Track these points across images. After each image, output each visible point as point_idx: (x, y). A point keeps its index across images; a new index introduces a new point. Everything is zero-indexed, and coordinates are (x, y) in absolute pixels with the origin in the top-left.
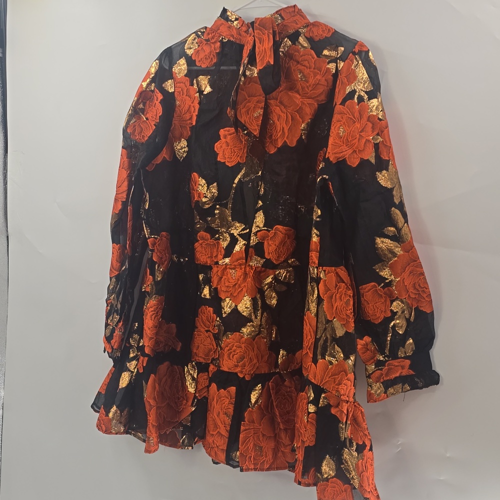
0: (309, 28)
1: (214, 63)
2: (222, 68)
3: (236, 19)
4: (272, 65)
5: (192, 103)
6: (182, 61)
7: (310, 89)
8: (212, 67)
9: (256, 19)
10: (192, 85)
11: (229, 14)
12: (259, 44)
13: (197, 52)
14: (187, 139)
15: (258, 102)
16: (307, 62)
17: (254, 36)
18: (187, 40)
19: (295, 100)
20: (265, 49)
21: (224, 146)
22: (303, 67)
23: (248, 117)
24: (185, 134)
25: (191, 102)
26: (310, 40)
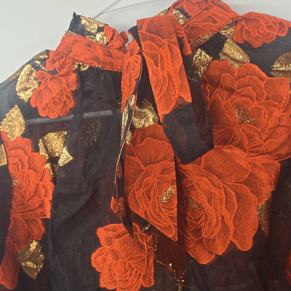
0: (239, 27)
1: (70, 109)
2: (86, 115)
3: (100, 30)
4: (189, 104)
5: (41, 180)
6: (15, 112)
7: (264, 137)
8: (67, 115)
9: (138, 21)
10: (37, 150)
11: (83, 22)
12: (154, 66)
13: (38, 93)
14: (39, 239)
15: (163, 172)
16: (251, 87)
17: (140, 53)
18: (18, 77)
19: (238, 161)
20: (169, 75)
21: (110, 258)
22: (244, 98)
23: (150, 203)
24: (36, 231)
25: (38, 179)
26: (245, 47)
